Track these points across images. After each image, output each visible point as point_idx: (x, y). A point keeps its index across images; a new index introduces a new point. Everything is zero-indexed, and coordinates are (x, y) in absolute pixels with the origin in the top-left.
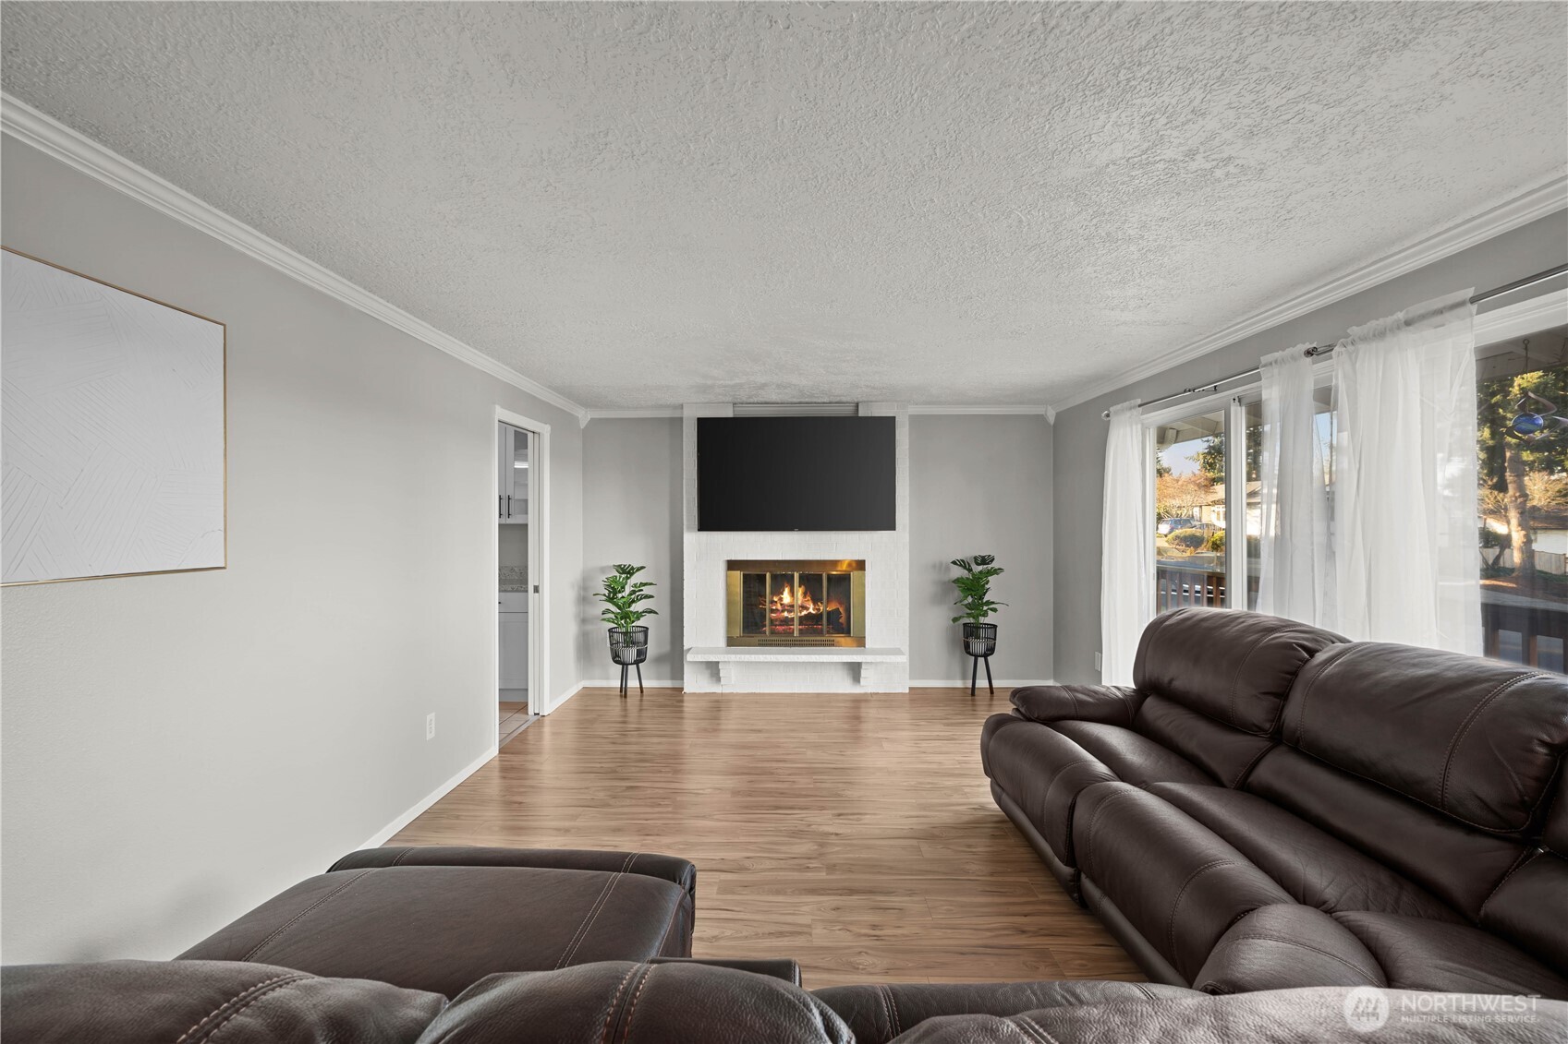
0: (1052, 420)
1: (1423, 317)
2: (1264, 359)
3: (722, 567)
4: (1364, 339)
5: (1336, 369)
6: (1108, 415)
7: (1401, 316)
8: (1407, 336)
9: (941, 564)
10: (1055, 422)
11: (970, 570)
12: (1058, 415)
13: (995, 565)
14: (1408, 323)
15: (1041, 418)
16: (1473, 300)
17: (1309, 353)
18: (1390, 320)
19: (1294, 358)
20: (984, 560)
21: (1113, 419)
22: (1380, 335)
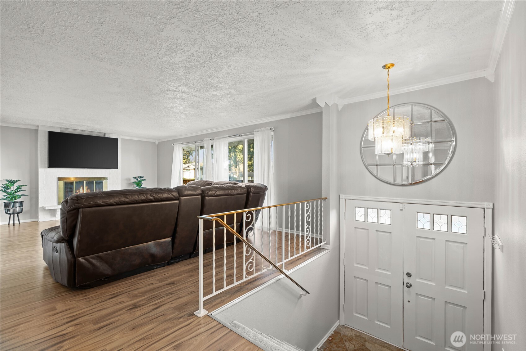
0: (157, 144)
1: (224, 138)
2: (204, 139)
3: (56, 180)
4: (217, 139)
5: (214, 143)
6: (174, 145)
7: (221, 137)
8: (222, 140)
9: (128, 179)
10: (158, 144)
11: (137, 180)
12: (159, 143)
13: (144, 178)
14: (222, 138)
15: (154, 143)
16: (228, 137)
17: (210, 140)
18: (220, 137)
19: (208, 140)
20: (141, 177)
21: (175, 146)
22: (219, 139)
